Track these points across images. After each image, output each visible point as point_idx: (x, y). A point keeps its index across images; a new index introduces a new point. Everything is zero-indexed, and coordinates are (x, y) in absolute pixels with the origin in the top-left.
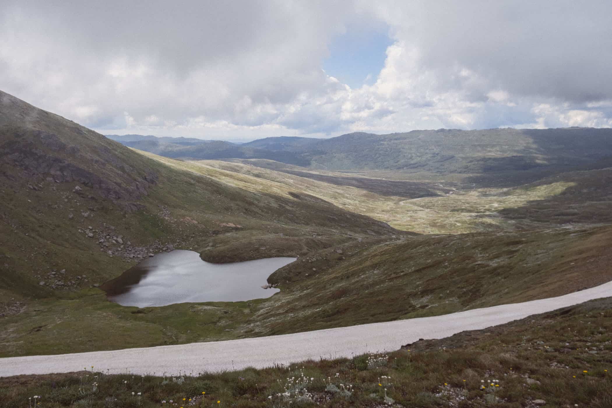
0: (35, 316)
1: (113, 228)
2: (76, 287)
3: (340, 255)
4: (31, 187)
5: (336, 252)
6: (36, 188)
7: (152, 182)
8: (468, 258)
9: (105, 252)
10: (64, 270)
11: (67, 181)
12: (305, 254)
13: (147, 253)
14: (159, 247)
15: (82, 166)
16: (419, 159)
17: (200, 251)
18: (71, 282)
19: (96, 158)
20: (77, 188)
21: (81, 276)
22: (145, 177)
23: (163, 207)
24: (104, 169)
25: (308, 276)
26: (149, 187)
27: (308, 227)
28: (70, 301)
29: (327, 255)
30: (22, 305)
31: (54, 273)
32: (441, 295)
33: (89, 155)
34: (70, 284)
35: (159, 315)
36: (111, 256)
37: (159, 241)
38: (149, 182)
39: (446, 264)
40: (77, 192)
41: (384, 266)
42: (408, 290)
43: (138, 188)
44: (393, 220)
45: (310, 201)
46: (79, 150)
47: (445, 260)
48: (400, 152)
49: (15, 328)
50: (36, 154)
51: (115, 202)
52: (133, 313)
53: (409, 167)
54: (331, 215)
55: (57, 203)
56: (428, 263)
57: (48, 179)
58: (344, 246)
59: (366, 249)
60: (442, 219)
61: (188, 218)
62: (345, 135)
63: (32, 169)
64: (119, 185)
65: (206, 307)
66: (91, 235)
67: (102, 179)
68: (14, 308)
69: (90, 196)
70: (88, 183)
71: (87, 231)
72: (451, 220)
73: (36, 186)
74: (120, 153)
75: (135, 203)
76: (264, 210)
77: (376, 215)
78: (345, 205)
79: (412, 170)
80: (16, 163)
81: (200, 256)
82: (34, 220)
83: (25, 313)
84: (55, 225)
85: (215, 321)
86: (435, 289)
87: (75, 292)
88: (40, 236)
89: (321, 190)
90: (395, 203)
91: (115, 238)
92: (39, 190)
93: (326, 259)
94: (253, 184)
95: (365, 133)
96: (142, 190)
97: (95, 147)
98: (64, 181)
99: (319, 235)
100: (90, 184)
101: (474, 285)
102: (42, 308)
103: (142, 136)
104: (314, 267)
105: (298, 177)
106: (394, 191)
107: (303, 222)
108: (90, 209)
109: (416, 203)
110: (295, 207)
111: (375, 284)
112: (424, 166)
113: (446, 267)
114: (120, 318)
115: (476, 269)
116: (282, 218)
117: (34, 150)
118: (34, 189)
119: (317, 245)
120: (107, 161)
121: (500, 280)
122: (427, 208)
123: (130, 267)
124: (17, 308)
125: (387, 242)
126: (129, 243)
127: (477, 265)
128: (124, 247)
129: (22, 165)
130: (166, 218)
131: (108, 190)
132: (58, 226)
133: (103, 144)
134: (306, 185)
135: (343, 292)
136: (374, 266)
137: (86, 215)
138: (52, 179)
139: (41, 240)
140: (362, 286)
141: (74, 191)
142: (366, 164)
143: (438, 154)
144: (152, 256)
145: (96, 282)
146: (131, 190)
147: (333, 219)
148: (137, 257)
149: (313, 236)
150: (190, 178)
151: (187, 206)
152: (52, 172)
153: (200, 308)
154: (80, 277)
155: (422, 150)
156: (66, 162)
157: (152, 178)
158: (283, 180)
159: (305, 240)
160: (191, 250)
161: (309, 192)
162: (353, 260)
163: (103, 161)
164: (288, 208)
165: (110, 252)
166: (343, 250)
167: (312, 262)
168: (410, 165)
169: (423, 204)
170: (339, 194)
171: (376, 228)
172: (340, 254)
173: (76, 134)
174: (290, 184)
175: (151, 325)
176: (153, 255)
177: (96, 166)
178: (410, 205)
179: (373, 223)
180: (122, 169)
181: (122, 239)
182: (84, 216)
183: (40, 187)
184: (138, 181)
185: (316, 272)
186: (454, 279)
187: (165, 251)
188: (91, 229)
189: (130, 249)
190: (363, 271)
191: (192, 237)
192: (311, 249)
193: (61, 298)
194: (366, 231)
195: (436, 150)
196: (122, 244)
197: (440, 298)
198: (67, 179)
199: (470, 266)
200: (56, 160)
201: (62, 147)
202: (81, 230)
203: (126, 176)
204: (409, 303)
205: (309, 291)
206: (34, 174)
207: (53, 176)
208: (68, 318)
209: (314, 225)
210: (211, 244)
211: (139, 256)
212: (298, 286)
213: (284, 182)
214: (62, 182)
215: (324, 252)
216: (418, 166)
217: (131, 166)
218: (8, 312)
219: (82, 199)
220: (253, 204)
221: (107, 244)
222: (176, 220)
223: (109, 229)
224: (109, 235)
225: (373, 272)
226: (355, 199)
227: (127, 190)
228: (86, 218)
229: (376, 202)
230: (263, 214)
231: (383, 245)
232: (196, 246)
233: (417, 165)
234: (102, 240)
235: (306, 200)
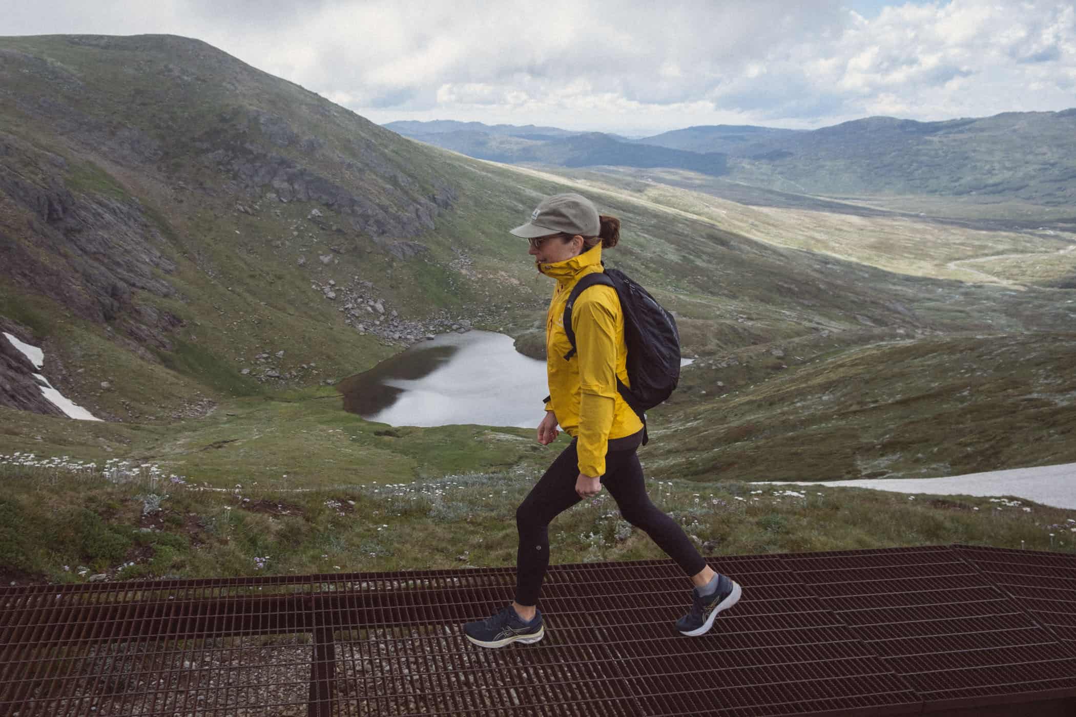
0: (225, 423)
1: (370, 284)
2: (298, 383)
3: (780, 361)
4: (241, 208)
5: (771, 354)
6: (249, 210)
7: (446, 205)
8: (1015, 384)
9: (352, 325)
10: (282, 352)
11: (299, 200)
12: (711, 354)
13: (424, 332)
14: (446, 323)
15: (324, 174)
16: (1007, 174)
17: (516, 335)
18: (290, 373)
19: (349, 160)
20: (315, 212)
21: (308, 364)
22: (433, 196)
23: (460, 251)
24: (363, 180)
25: (707, 395)
26: (440, 215)
27: (734, 302)
28: (284, 405)
29: (751, 358)
30: (211, 404)
31: (265, 355)
32: (920, 455)
33: (337, 156)
34: (288, 376)
35: (418, 441)
36: (362, 334)
37: (447, 313)
38: (439, 205)
39: (966, 393)
40: (315, 220)
41: (846, 386)
42: (866, 439)
43: (418, 217)
44: (924, 298)
45: (748, 252)
46: (321, 146)
47: (964, 386)
48: (967, 158)
49: (188, 440)
50: (251, 152)
51: (376, 239)
52: (378, 433)
53: (983, 191)
54: (786, 283)
55: (279, 238)
56: (933, 388)
57: (268, 195)
58: (789, 343)
59: (835, 353)
60: (1036, 302)
61: (503, 273)
62: (849, 123)
63: (244, 177)
64: (384, 209)
65: (502, 436)
66: (332, 295)
67: (356, 198)
68: (197, 408)
69: (334, 228)
70: (333, 204)
71: (327, 289)
72: (1058, 305)
73: (251, 207)
74: (393, 151)
75: (411, 243)
76: (651, 265)
77: (891, 287)
78: (827, 263)
79: (990, 198)
80: (221, 167)
81: (515, 344)
82: (242, 265)
83: (212, 417)
84: (275, 276)
85: (510, 461)
86: (913, 442)
87: (295, 390)
88: (249, 291)
89: (781, 231)
90: (936, 265)
91: (372, 303)
92: (253, 215)
93: (747, 366)
94: (640, 215)
95: (892, 119)
96: (425, 219)
97: (349, 141)
98: (295, 199)
99: (752, 319)
100: (336, 207)
101: (993, 442)
102: (239, 412)
103: (461, 124)
104: (720, 380)
105: (739, 204)
106: (939, 241)
107: (726, 292)
108: (334, 251)
109: (983, 267)
110: (714, 261)
111: (812, 420)
112: (1017, 189)
113: (962, 400)
114: (353, 440)
115: (1021, 408)
116: (685, 283)
117: (248, 146)
118: (246, 212)
119: (740, 337)
120: (367, 165)
121: (1050, 435)
122: (1008, 278)
123: (392, 355)
124: (203, 408)
125: (882, 340)
126: (395, 313)
127: (1025, 400)
128: (386, 321)
129: (228, 171)
130: (464, 272)
131: (366, 218)
132: (280, 278)
133: (363, 135)
134: (751, 221)
135: (746, 432)
136: (827, 387)
137: (326, 259)
138: (274, 195)
139: (250, 298)
140: (783, 422)
141: (309, 217)
142: (887, 184)
143: (1053, 165)
144: (432, 339)
145: (329, 376)
146: (405, 220)
147: (790, 290)
148: (406, 338)
149: (737, 319)
150: (516, 199)
151: (504, 251)
152: (276, 183)
153: (491, 436)
154: (305, 366)
155: (1018, 156)
156: (299, 167)
157: (445, 198)
158: (706, 210)
159: (716, 326)
160: (500, 332)
161: (755, 235)
162: (801, 372)
163: (359, 165)
164: (699, 263)
165: (361, 327)
166: (785, 350)
167: (717, 370)
168: (985, 186)
169: (998, 269)
170: (818, 241)
171: (877, 312)
172: (779, 358)
173: (318, 116)
174: (719, 219)
175: (398, 457)
176: (432, 336)
177: (347, 174)
178: (969, 270)
179: (872, 302)
180: (394, 181)
181: (383, 304)
182: (322, 263)
183: (256, 210)
184: (420, 204)
185: (721, 390)
186: (961, 426)
187: (456, 330)
188: (333, 286)
189: (396, 324)
190: (801, 394)
191: (506, 309)
192: (726, 344)
193: (272, 399)
194: (855, 318)
195: (1052, 155)
196: (383, 314)
197: (917, 461)
198: (299, 196)
199: (1010, 401)
200: (283, 163)
201: (293, 141)
202: (318, 285)
203: (399, 193)
204: (851, 465)
205: (695, 423)
206: (247, 186)
207: (277, 192)
208: (272, 432)
209: (746, 298)
210: (537, 323)
211: (409, 337)
212: (681, 413)
213: (708, 213)
214: (290, 202)
215: (747, 352)
216: (1004, 190)
217: (410, 176)
218: (188, 413)
219: (321, 231)
220: (631, 253)
221: (357, 312)
222: (480, 276)
223: (363, 286)
224: (361, 297)
225: (820, 398)
226: (850, 251)
227: (397, 219)
228: (326, 265)
229: (895, 262)
230: (648, 272)
231: (874, 345)
232: (511, 325)
233: (1000, 188)
234: (350, 306)
235: (740, 250)
